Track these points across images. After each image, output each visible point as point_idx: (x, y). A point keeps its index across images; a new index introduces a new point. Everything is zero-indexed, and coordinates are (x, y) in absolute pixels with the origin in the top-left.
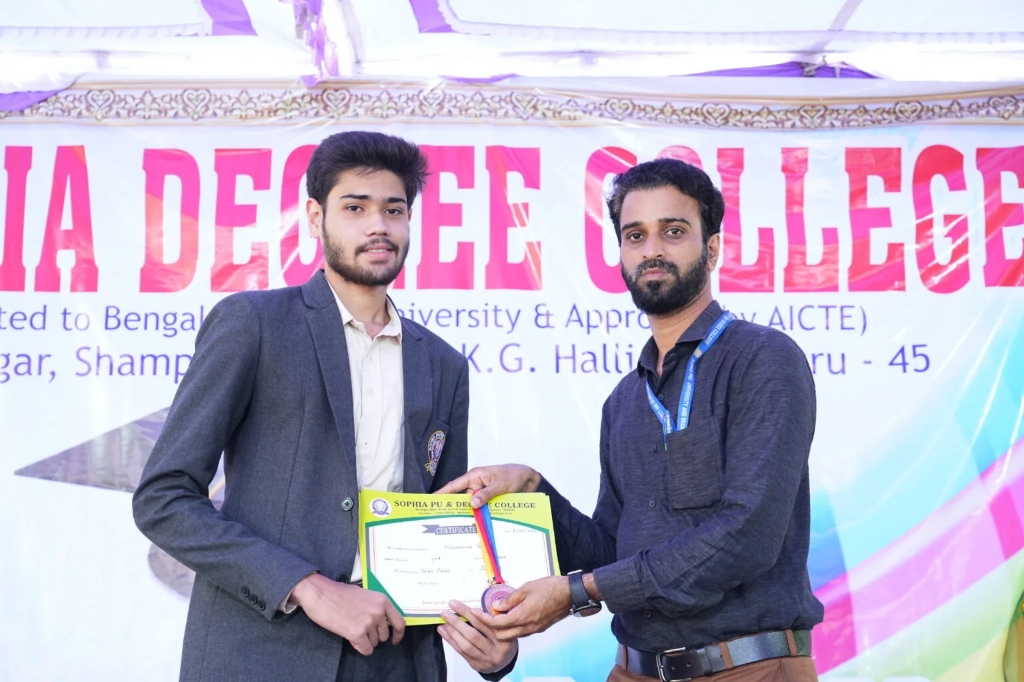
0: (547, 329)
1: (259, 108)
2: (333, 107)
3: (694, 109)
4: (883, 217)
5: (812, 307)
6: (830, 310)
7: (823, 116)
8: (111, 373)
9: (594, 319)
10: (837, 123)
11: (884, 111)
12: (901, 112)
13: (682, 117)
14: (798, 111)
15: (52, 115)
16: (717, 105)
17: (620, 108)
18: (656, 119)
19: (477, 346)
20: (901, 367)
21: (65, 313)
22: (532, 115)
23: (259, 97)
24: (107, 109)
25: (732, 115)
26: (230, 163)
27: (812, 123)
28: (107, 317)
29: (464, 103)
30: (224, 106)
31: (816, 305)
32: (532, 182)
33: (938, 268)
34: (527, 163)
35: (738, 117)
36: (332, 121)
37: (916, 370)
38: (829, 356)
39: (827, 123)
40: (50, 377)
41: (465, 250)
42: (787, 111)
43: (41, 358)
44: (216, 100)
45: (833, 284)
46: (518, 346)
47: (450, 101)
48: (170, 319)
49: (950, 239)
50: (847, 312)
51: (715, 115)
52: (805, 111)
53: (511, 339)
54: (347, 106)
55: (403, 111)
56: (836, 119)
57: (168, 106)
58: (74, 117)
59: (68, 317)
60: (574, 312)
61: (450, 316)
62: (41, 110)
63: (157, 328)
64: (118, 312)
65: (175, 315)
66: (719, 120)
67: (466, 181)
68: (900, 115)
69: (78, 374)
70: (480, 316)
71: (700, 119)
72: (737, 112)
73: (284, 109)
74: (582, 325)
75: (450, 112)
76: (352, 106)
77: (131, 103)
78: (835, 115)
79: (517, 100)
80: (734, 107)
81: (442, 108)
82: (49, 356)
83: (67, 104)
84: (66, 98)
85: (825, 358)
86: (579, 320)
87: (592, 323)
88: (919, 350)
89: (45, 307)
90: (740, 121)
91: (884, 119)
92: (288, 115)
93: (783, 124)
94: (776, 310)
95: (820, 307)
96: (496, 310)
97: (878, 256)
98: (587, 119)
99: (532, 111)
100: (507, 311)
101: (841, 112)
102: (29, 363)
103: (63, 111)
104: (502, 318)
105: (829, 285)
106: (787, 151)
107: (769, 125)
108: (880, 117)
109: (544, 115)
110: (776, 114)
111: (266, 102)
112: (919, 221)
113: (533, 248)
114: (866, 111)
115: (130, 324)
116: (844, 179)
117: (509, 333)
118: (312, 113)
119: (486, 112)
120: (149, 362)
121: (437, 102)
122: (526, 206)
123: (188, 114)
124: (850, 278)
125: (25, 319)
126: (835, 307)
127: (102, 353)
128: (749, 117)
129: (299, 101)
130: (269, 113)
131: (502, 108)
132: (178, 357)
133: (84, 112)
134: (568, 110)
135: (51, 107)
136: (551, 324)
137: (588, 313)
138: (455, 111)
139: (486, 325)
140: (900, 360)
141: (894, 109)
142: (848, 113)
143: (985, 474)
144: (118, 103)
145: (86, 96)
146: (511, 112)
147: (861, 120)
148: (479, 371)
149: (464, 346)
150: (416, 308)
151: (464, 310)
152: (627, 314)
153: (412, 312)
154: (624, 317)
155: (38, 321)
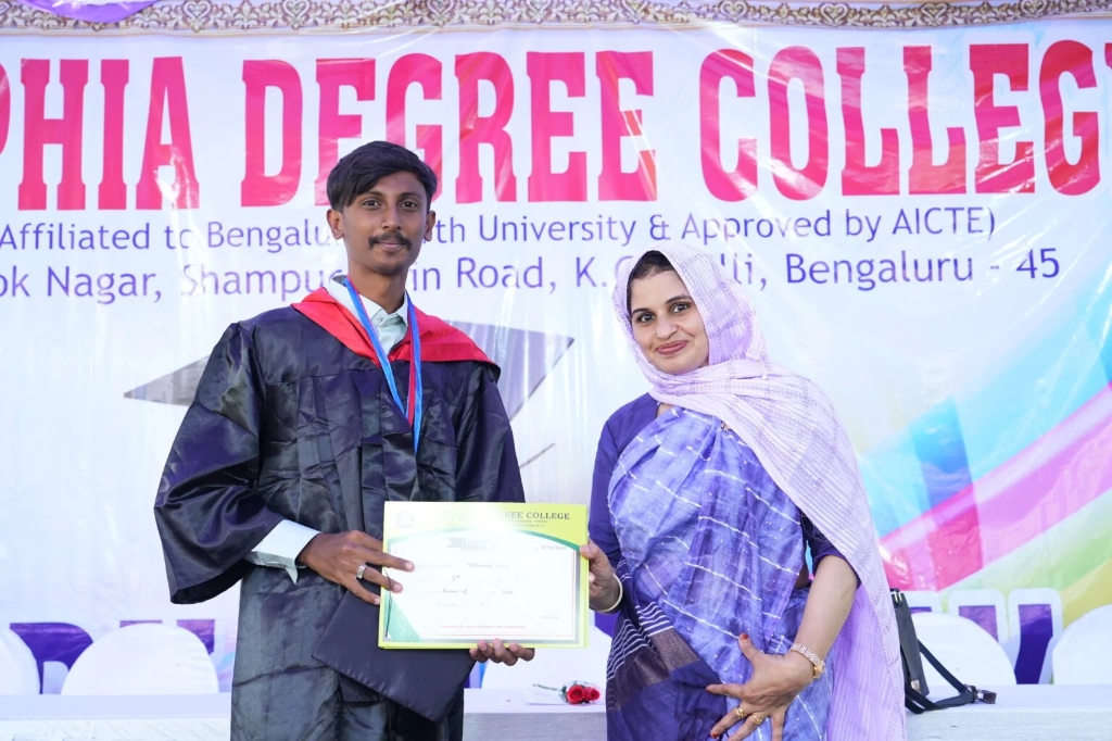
1: (361, 16)
2: (438, 15)
3: (811, 9)
4: (1010, 116)
5: (939, 209)
6: (957, 212)
7: (945, 14)
8: (217, 292)
9: (712, 228)
10: (960, 21)
11: (1009, 7)
12: (1026, 7)
13: (799, 18)
14: (920, 9)
15: (148, 26)
16: (835, 4)
17: (734, 9)
18: (772, 20)
19: (592, 259)
20: (1029, 273)
21: (168, 231)
22: (643, 18)
23: (361, 5)
24: (204, 20)
25: (850, 15)
26: (332, 74)
27: (934, 21)
28: (210, 234)
29: (573, 8)
30: (324, 14)
31: (942, 207)
32: (645, 87)
33: (1068, 169)
34: (638, 68)
35: (857, 17)
36: (437, 29)
37: (1045, 275)
38: (956, 261)
39: (950, 21)
40: (156, 297)
41: (577, 160)
42: (908, 10)
43: (146, 278)
44: (316, 9)
45: (961, 185)
47: (558, 6)
48: (274, 234)
49: (1079, 139)
50: (974, 214)
51: (833, 15)
52: (926, 9)
53: (627, 251)
54: (452, 13)
55: (510, 17)
56: (959, 17)
57: (267, 15)
58: (170, 28)
59: (171, 234)
60: (691, 222)
61: (564, 229)
62: (136, 22)
63: (261, 244)
64: (221, 228)
65: (278, 230)
66: (837, 20)
67: (577, 89)
68: (1025, 11)
69: (182, 293)
70: (594, 229)
71: (818, 20)
72: (855, 12)
73: (387, 17)
74: (699, 236)
75: (558, 17)
76: (457, 12)
77: (229, 13)
78: (957, 13)
79: (627, 3)
80: (852, 6)
81: (550, 13)
82: (154, 275)
83: (163, 15)
84: (162, 9)
85: (952, 263)
86: (696, 231)
87: (709, 233)
88: (1047, 255)
89: (148, 225)
90: (859, 21)
91: (1009, 16)
92: (391, 23)
93: (904, 23)
94: (902, 213)
95: (947, 209)
96: (610, 222)
97: (1006, 155)
98: (699, 22)
99: (643, 14)
100: (622, 223)
101: (964, 9)
102: (134, 283)
103: (159, 23)
104: (617, 230)
105: (956, 186)
106: (906, 49)
107: (889, 24)
108: (1004, 14)
109: (655, 17)
110: (896, 13)
111: (368, 10)
112: (1048, 119)
113: (647, 157)
114: (990, 8)
115: (233, 240)
116: (970, 76)
117: (624, 244)
118: (416, 20)
119: (595, 17)
120: (255, 279)
121: (544, 7)
122: (639, 113)
123: (288, 24)
124: (977, 180)
125: (128, 238)
126: (962, 209)
127: (206, 271)
128: (869, 17)
129: (402, 8)
130: (372, 21)
131: (612, 11)
132: (284, 274)
133: (181, 23)
134: (681, 12)
135: (147, 19)
136: (667, 235)
137: (705, 222)
138: (564, 17)
139: (601, 238)
140: (1028, 265)
141: (1019, 5)
142: (971, 10)
144: (216, 13)
145: (182, 7)
146: (621, 16)
147: (984, 17)
148: (594, 285)
149: (578, 259)
150: (528, 222)
151: (578, 223)
152: (746, 222)
153: (524, 225)
154: (743, 226)
155: (141, 240)
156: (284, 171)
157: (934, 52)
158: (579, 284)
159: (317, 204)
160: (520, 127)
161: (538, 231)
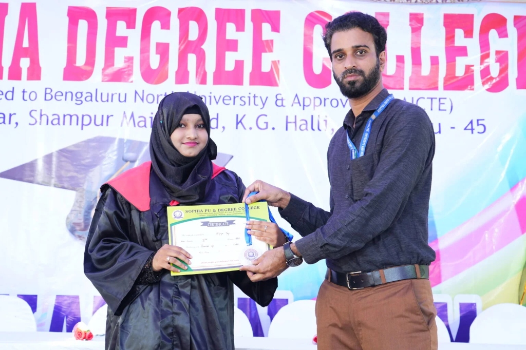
0: (282, 107)
4: (463, 51)
5: (424, 98)
6: (433, 100)
8: (47, 124)
9: (307, 103)
10: (440, 1)
19: (244, 116)
20: (470, 131)
21: (24, 92)
26: (114, 15)
27: (426, 1)
28: (46, 94)
31: (426, 97)
32: (276, 28)
33: (492, 78)
34: (273, 19)
37: (479, 133)
39: (434, 1)
40: (15, 125)
41: (239, 64)
43: (11, 115)
45: (436, 86)
46: (266, 116)
48: (79, 95)
49: (498, 64)
50: (442, 101)
53: (263, 112)
59: (25, 93)
60: (296, 98)
61: (230, 99)
63: (72, 100)
64: (51, 91)
65: (82, 93)
67: (240, 28)
69: (30, 124)
70: (246, 100)
74: (300, 105)
82: (15, 114)
86: (299, 103)
87: (305, 104)
88: (480, 122)
89: (13, 88)
93: (411, 1)
95: (428, 98)
96: (255, 97)
97: (460, 72)
100: (261, 97)
102: (4, 118)
104: (258, 101)
105: (433, 86)
106: (411, 14)
107: (403, 1)
112: (482, 54)
113: (275, 64)
115: (57, 98)
116: (443, 30)
117: (261, 109)
120: (68, 118)
122: (272, 41)
124: (444, 83)
125: (3, 94)
126: (436, 98)
127: (43, 113)
132: (83, 116)
136: (284, 104)
139: (249, 104)
140: (470, 127)
143: (513, 188)
148: (245, 129)
149: (237, 115)
150: (212, 95)
151: (238, 97)
152: (325, 99)
153: (210, 97)
154: (323, 102)
155: (9, 96)
156: (87, 63)
157: (425, 17)
158: (237, 128)
159: (103, 81)
160: (210, 47)
161: (217, 101)
